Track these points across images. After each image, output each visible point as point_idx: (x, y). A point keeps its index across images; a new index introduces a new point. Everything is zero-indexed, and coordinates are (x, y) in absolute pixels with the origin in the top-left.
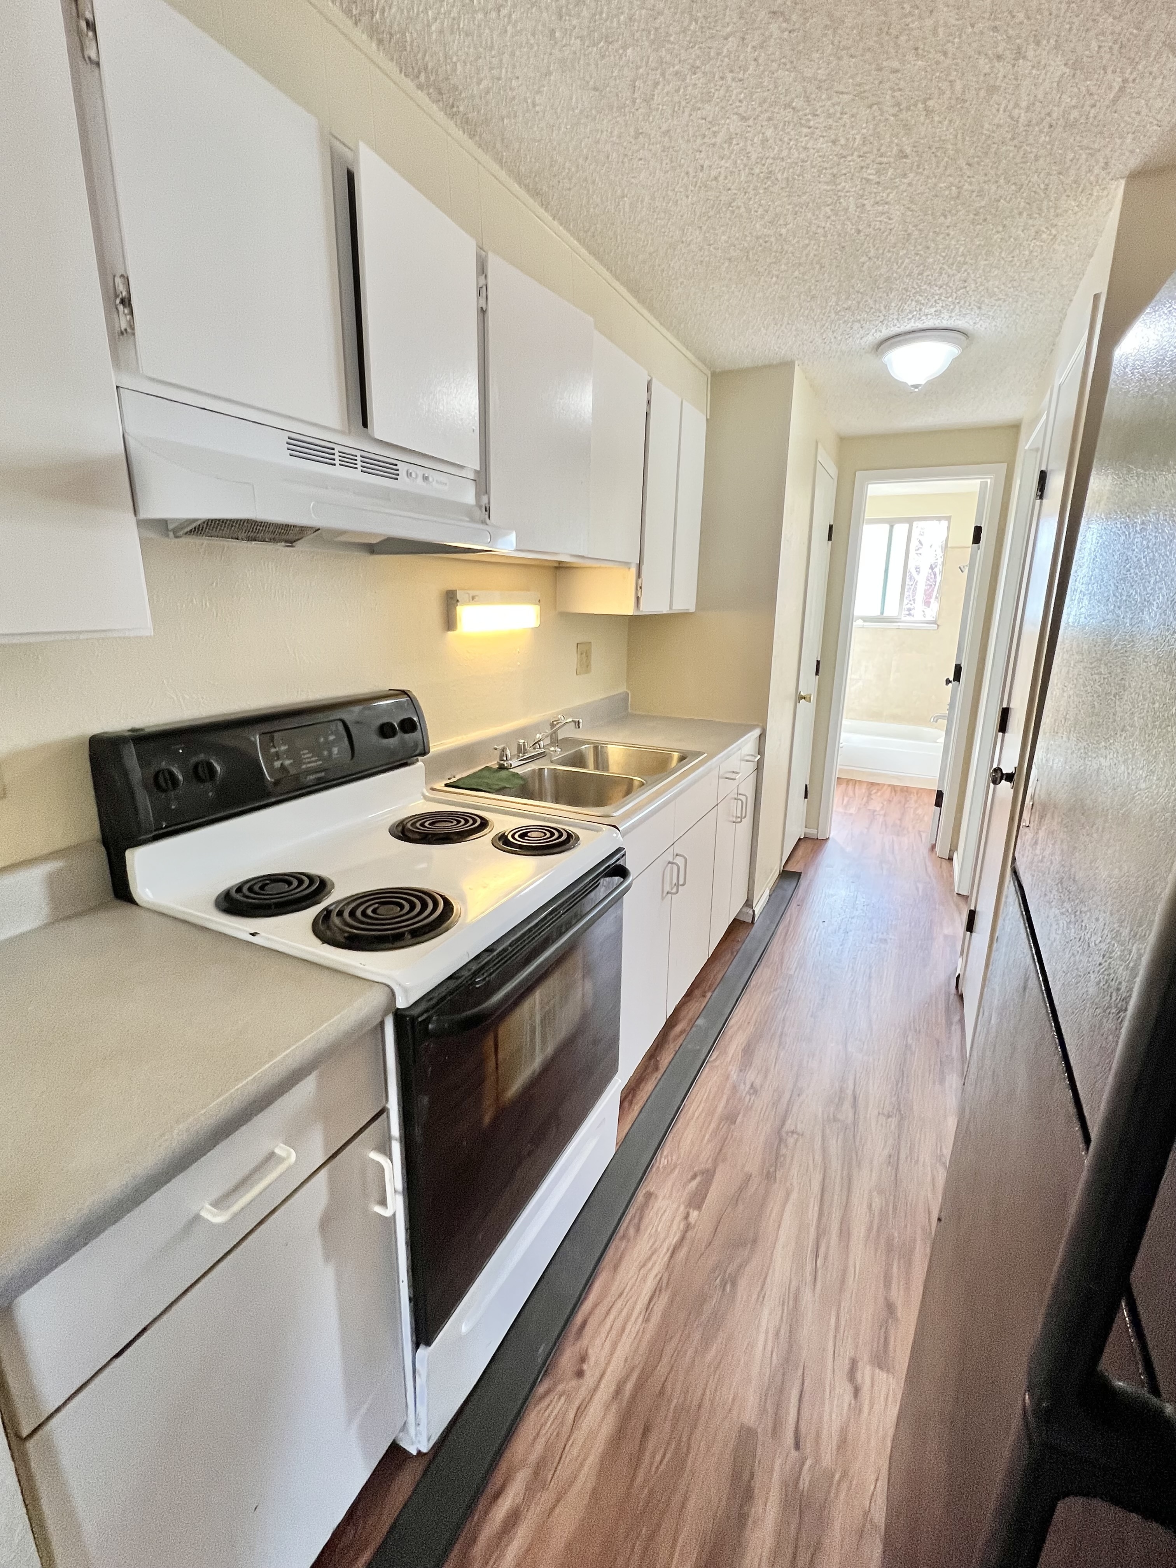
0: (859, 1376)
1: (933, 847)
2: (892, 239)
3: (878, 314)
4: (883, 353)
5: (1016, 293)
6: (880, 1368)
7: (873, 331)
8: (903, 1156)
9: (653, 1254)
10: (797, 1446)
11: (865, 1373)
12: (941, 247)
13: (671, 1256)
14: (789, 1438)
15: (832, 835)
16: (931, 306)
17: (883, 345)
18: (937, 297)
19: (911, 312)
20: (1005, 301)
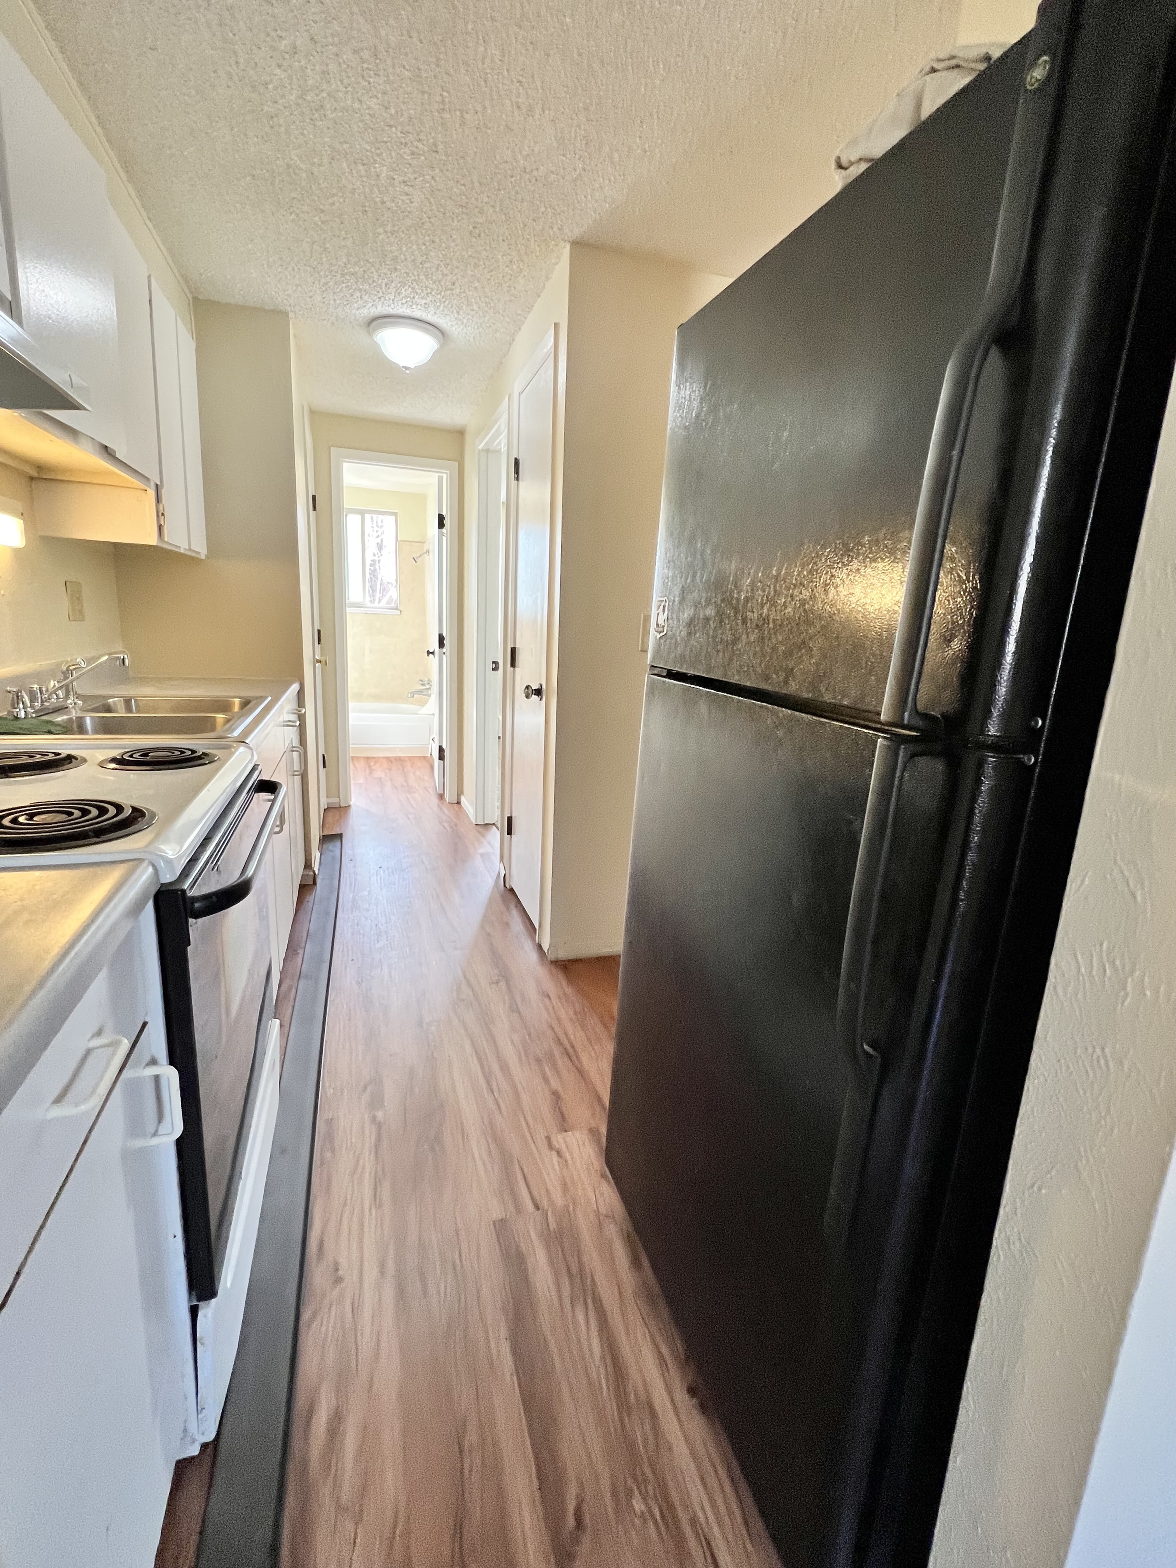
0: (555, 1143)
1: (441, 797)
2: (408, 222)
3: (378, 289)
4: (374, 330)
5: (486, 309)
6: (566, 1131)
7: (370, 305)
8: (519, 1003)
9: (358, 1161)
10: (537, 1207)
11: (559, 1140)
12: (443, 245)
13: (377, 1153)
14: (530, 1207)
15: (353, 802)
16: (422, 298)
17: (375, 322)
18: (429, 291)
19: (406, 297)
20: (477, 313)
